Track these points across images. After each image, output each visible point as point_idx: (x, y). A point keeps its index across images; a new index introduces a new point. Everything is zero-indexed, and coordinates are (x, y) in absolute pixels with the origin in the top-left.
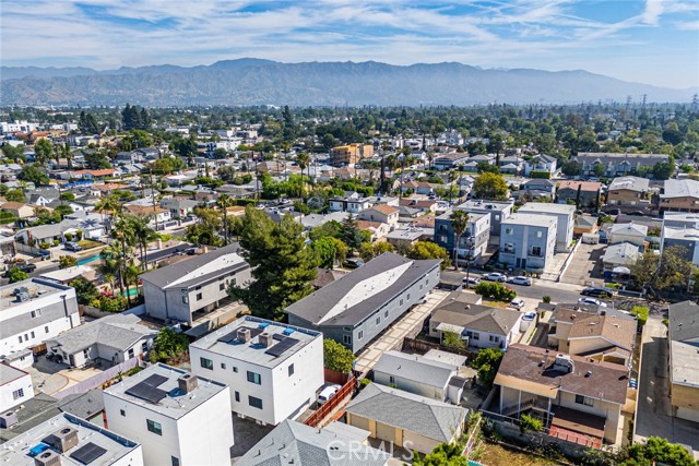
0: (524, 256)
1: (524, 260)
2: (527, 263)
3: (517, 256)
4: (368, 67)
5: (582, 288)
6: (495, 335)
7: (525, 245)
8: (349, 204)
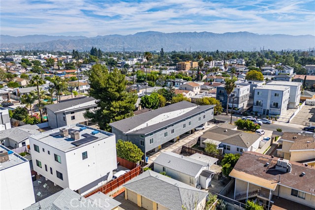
0: (268, 108)
1: (268, 111)
2: (270, 112)
3: (263, 108)
4: (203, 34)
5: (303, 127)
6: (240, 148)
7: (269, 102)
8: (176, 83)
